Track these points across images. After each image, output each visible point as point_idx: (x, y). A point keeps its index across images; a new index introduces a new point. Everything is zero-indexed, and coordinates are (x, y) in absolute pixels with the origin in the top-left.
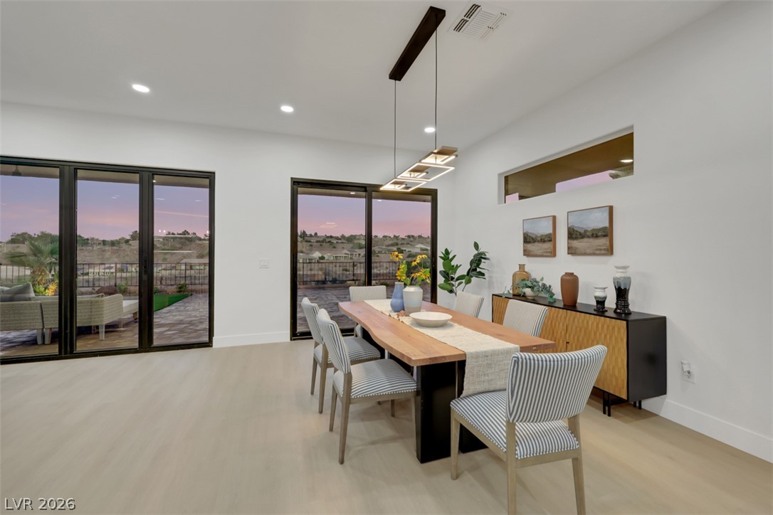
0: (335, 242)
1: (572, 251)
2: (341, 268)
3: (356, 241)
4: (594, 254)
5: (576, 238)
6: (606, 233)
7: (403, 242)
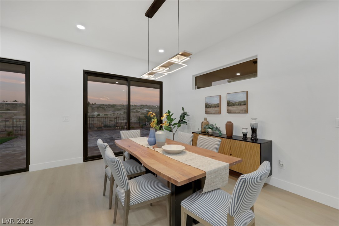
0: (105, 107)
1: (229, 112)
2: (108, 120)
3: (116, 107)
4: (239, 113)
5: (231, 106)
6: (245, 103)
7: (139, 108)
